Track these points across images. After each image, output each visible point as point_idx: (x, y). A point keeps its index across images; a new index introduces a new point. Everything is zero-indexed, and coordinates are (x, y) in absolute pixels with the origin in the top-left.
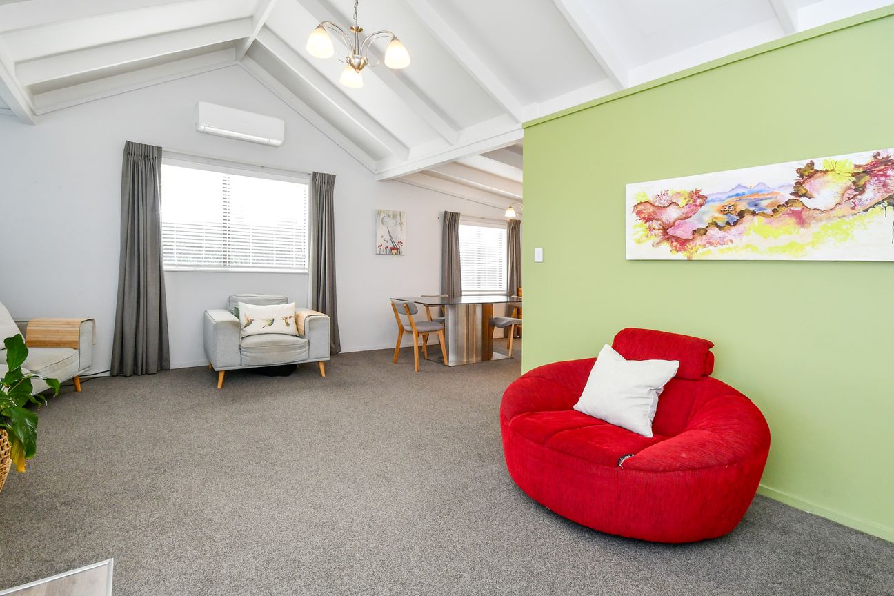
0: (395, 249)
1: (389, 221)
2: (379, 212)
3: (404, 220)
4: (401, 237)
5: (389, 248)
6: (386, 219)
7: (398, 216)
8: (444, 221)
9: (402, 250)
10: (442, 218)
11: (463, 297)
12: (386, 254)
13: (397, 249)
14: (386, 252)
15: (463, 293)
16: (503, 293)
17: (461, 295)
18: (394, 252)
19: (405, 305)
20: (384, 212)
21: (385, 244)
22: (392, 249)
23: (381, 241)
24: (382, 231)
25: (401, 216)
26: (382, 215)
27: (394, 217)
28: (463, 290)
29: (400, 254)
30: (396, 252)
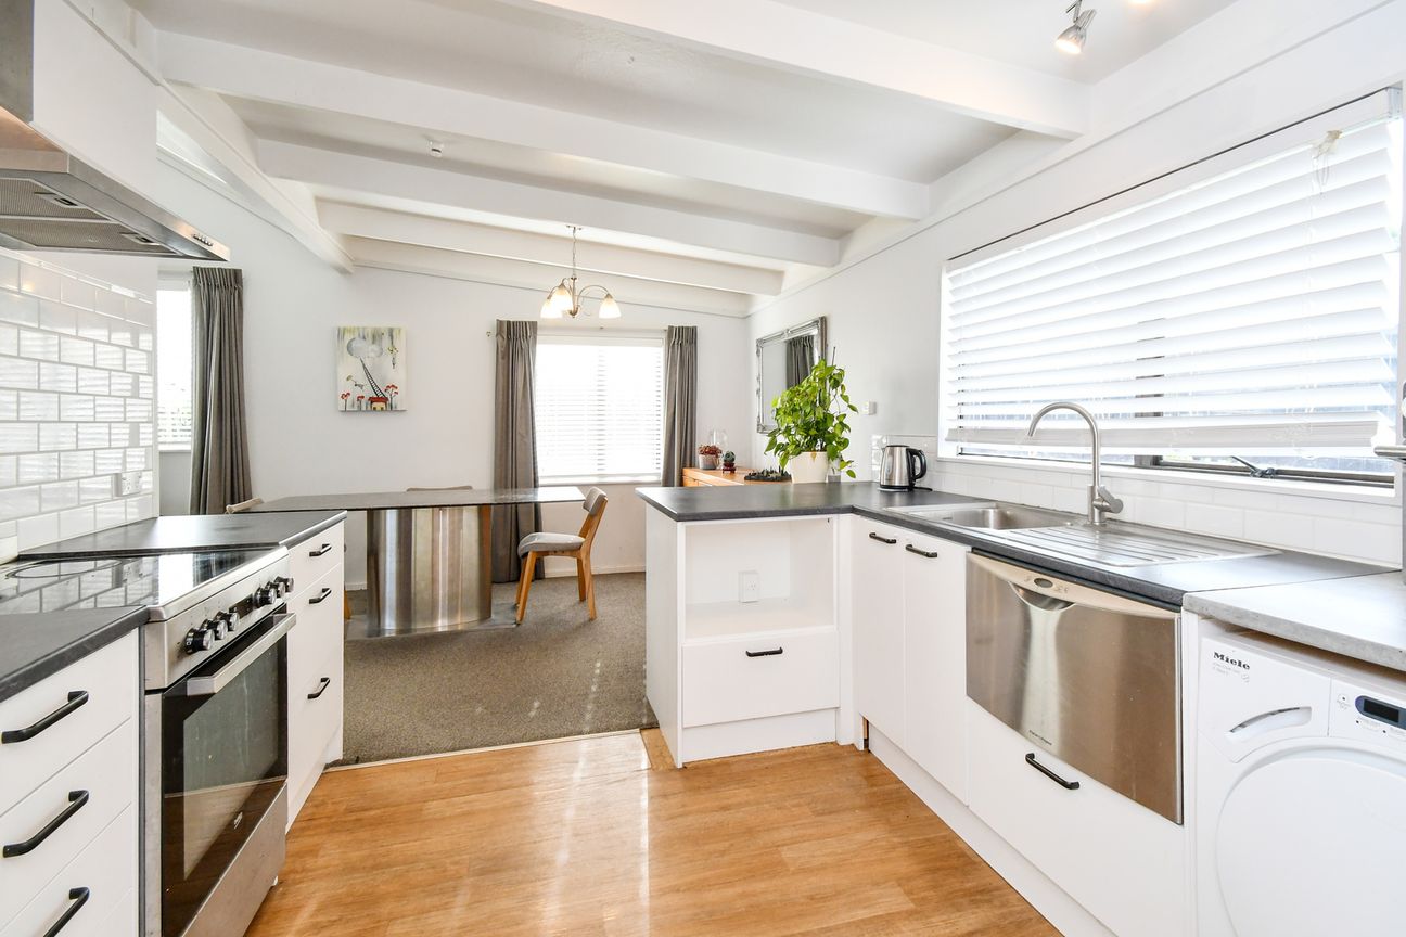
0: (380, 400)
1: (370, 350)
2: (341, 333)
3: (400, 343)
4: (392, 374)
5: (367, 398)
6: (358, 344)
7: (386, 336)
8: (498, 336)
9: (398, 401)
10: (492, 335)
11: (540, 490)
12: (360, 412)
13: (384, 400)
14: (360, 407)
17: (537, 487)
18: (378, 405)
20: (351, 331)
21: (358, 392)
22: (372, 400)
23: (348, 387)
24: (351, 367)
25: (391, 335)
26: (348, 337)
27: (376, 337)
29: (391, 409)
30: (382, 405)
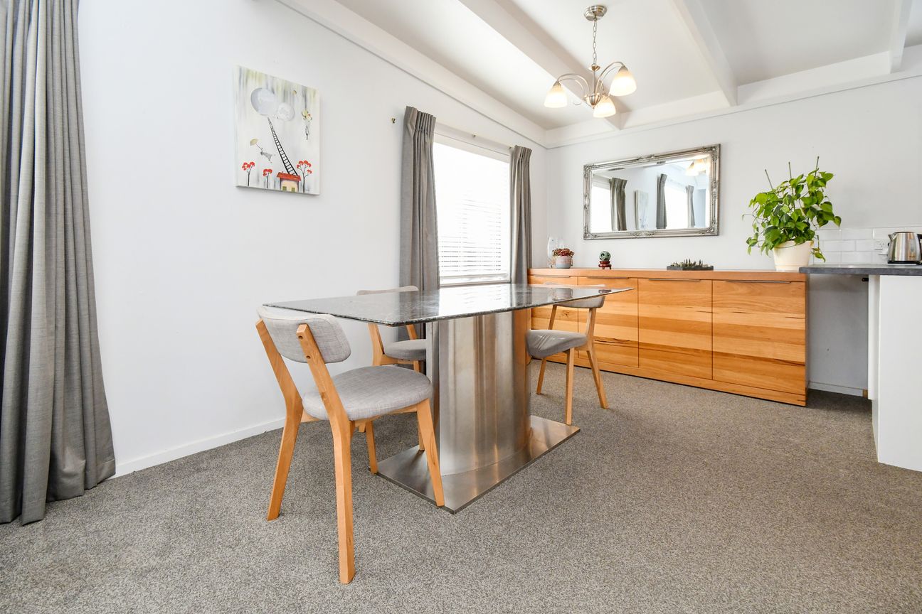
0: (291, 178)
1: (279, 109)
2: (245, 77)
3: (314, 108)
4: (303, 148)
5: (275, 173)
6: (264, 97)
7: (299, 97)
8: (406, 127)
9: (311, 181)
10: (400, 123)
12: (266, 190)
13: (296, 178)
14: (266, 184)
15: (442, 282)
16: (502, 279)
17: (439, 287)
18: (289, 185)
19: (302, 330)
20: (258, 78)
21: (262, 163)
22: (282, 177)
23: (252, 154)
24: (254, 128)
25: (305, 97)
26: (253, 85)
27: (287, 94)
28: (441, 275)
29: (304, 193)
30: (293, 184)
